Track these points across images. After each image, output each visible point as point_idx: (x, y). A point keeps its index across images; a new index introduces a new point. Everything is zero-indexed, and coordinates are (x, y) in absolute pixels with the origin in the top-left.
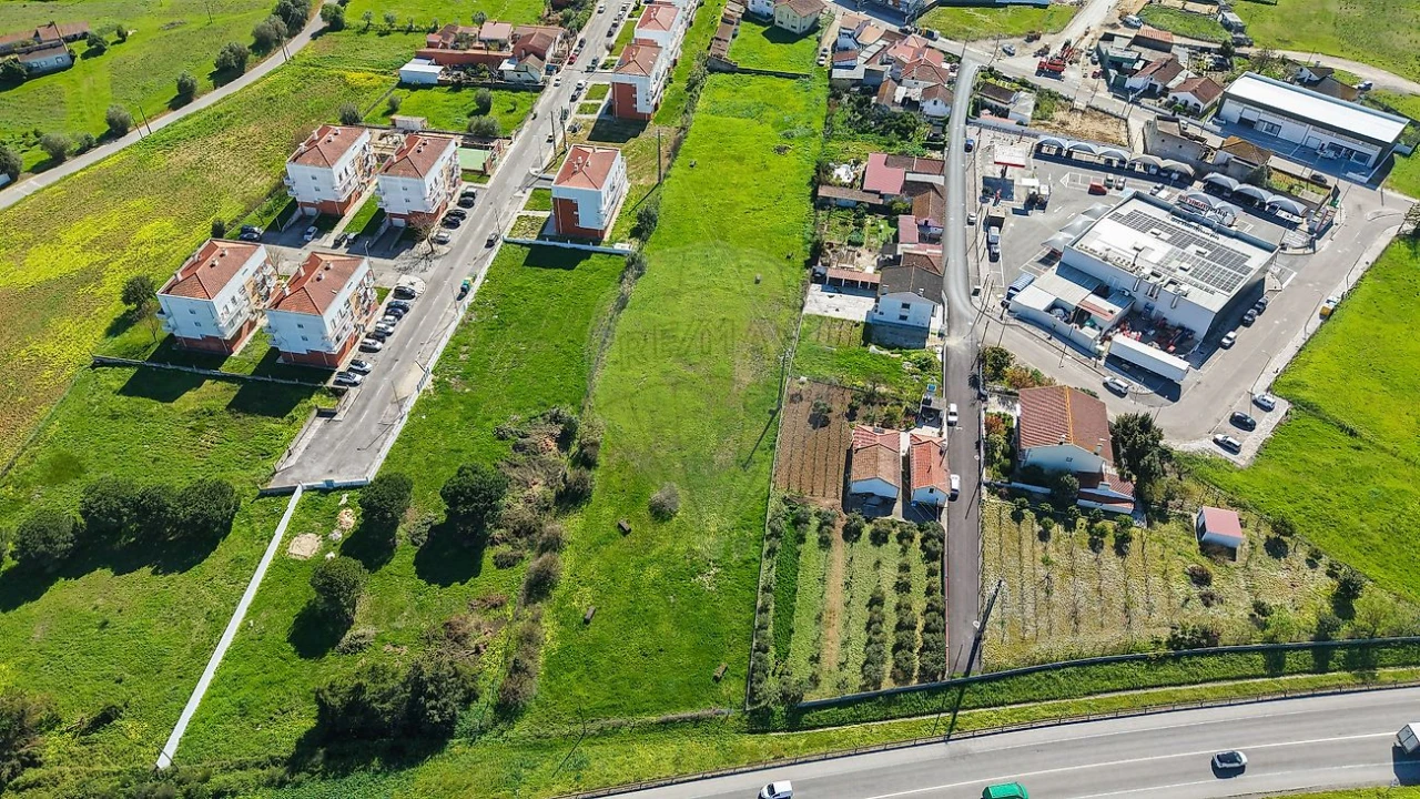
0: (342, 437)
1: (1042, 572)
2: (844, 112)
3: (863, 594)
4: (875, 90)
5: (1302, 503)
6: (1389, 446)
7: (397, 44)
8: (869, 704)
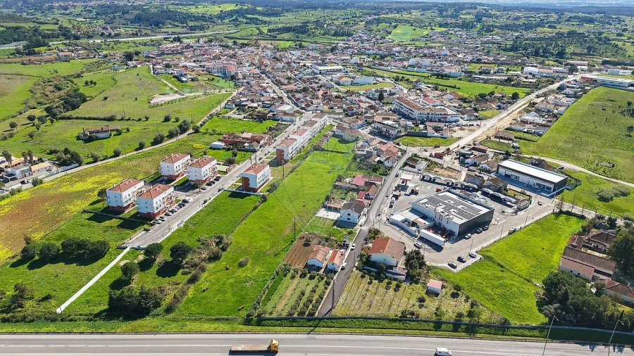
0: (149, 236)
1: (364, 293)
2: (356, 163)
3: (298, 292)
4: (369, 157)
5: (471, 284)
7: (214, 137)
8: (287, 321)
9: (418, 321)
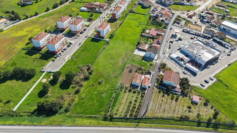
0: (55, 64)
1: (161, 102)
2: (151, 21)
4: (157, 18)
7: (81, 4)
9: (189, 121)
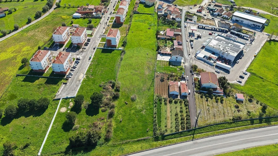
0: (69, 88)
1: (207, 107)
2: (161, 21)
3: (174, 113)
4: (166, 16)
5: (254, 92)
6: (269, 81)
7: (71, 10)
8: (177, 134)
9: (242, 121)
